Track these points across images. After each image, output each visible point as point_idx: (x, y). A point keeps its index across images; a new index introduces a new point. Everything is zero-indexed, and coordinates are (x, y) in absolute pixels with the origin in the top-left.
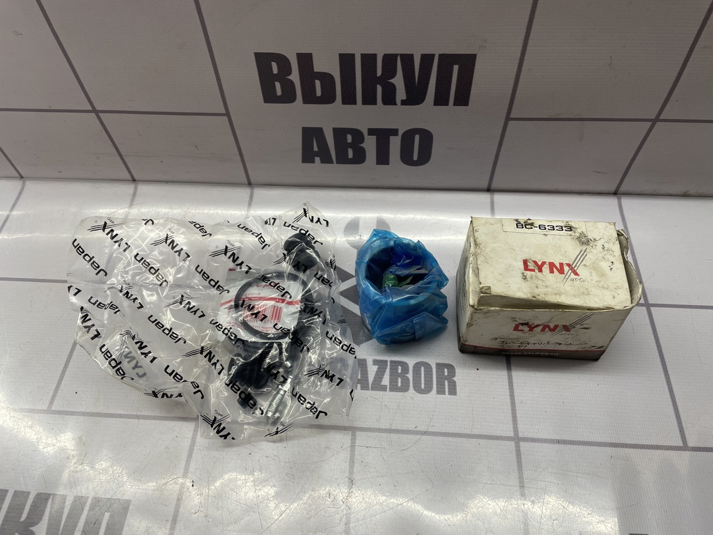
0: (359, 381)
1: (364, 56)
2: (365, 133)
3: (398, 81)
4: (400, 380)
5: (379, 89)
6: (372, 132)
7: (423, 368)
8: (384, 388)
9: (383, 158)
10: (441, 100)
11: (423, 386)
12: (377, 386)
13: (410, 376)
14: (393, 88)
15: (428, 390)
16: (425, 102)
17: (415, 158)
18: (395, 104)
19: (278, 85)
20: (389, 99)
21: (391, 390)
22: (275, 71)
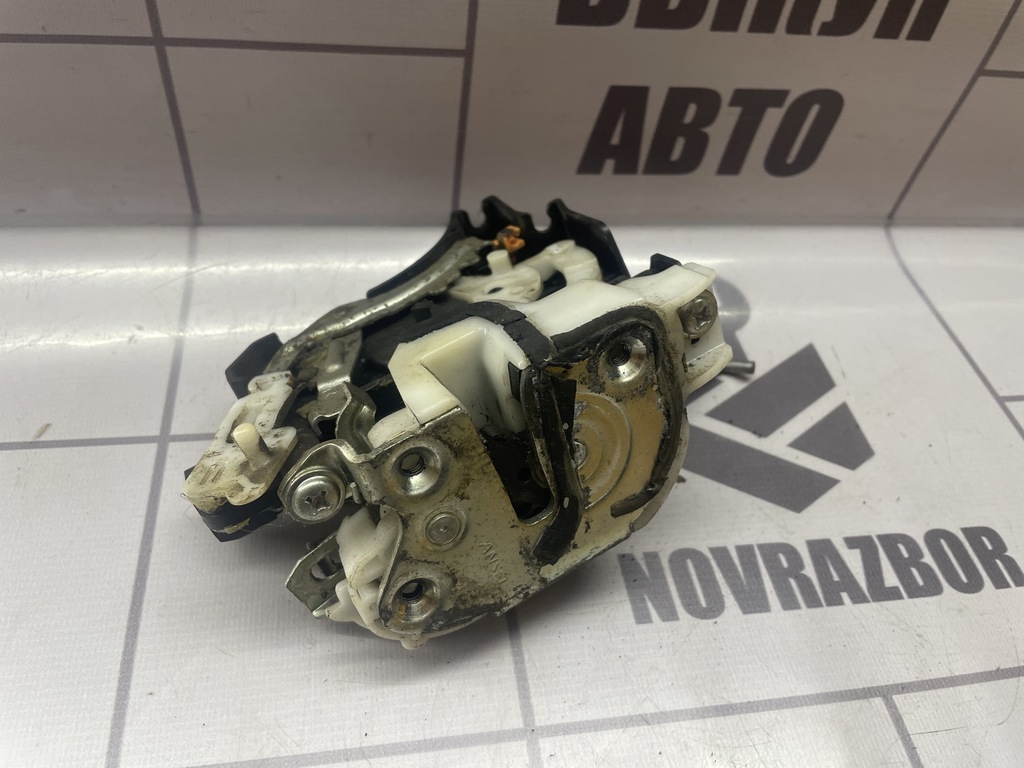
0: (840, 587)
4: (915, 572)
7: (943, 542)
8: (893, 594)
11: (964, 579)
12: (880, 591)
13: (928, 559)
15: (973, 586)
16: (860, 31)
21: (911, 595)
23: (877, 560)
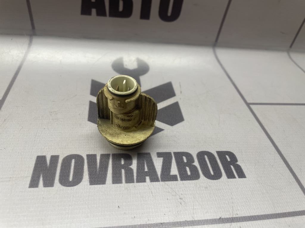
0: (147, 174)
4: (188, 169)
7: (206, 157)
8: (174, 178)
11: (212, 173)
12: (167, 177)
13: (196, 163)
15: (217, 176)
21: (183, 179)
23: (170, 163)
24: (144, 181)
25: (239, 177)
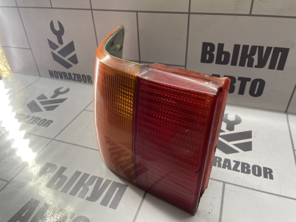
0: (227, 166)
1: (244, 46)
2: (237, 78)
3: (256, 57)
4: (246, 169)
5: (247, 60)
6: (240, 78)
7: (257, 167)
8: (239, 171)
9: (241, 92)
10: (272, 67)
11: (257, 174)
12: (235, 169)
13: (251, 168)
14: (253, 60)
15: (259, 175)
16: (265, 67)
17: (256, 93)
18: (252, 67)
19: (208, 55)
20: (250, 65)
21: (242, 172)
22: (208, 50)
23: (238, 165)
24: (225, 168)
25: (270, 178)
